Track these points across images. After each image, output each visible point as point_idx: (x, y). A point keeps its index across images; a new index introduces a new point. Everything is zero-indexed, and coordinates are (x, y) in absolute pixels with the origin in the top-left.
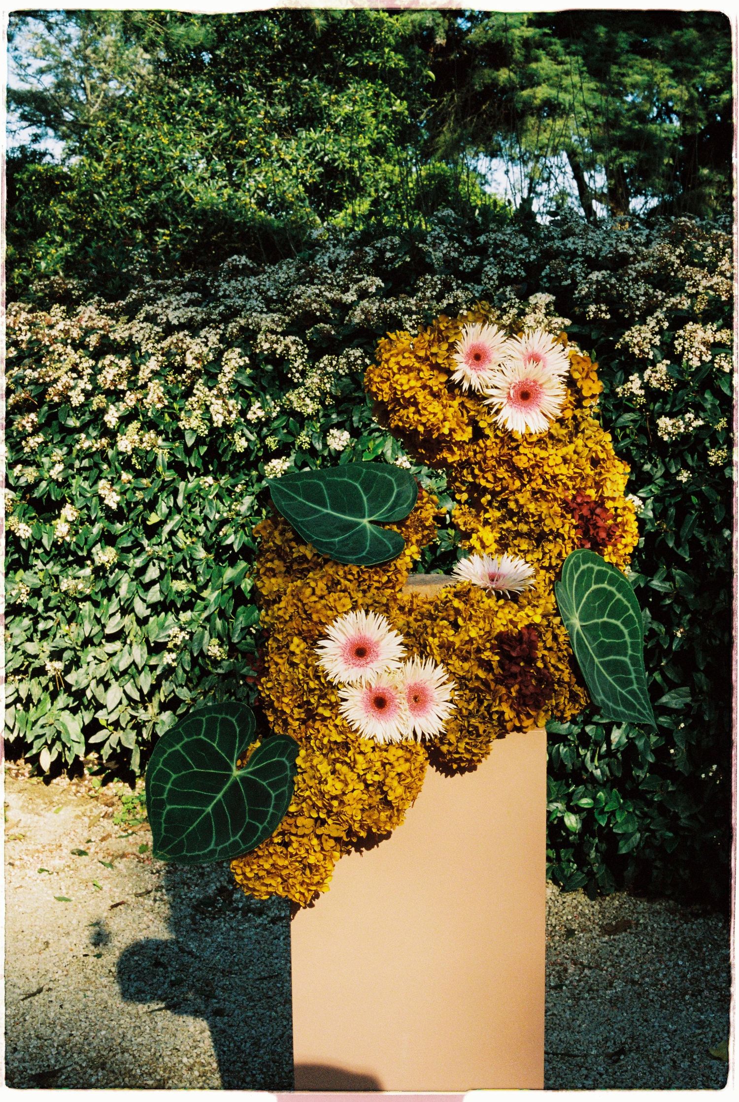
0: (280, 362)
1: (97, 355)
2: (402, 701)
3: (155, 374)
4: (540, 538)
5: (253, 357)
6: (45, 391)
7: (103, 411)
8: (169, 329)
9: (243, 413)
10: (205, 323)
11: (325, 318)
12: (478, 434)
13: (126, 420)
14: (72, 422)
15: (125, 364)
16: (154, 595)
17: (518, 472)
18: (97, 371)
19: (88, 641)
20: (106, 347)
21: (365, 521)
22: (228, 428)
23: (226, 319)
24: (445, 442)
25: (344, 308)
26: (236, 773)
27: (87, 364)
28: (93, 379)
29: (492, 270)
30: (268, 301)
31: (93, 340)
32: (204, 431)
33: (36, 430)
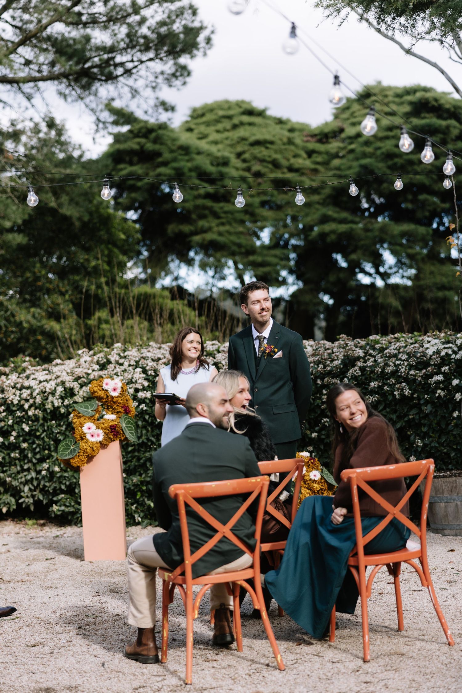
0: (72, 389)
1: (20, 390)
2: (96, 436)
3: (38, 394)
4: (118, 413)
5: (65, 388)
6: (6, 401)
7: (23, 405)
8: (41, 382)
9: (62, 403)
10: (50, 380)
11: (84, 377)
12: (107, 397)
13: (30, 407)
14: (14, 409)
15: (29, 392)
16: (38, 456)
17: (114, 402)
18: (21, 394)
19: (18, 473)
20: (22, 388)
21: (90, 410)
22: (59, 408)
23: (56, 378)
24: (102, 398)
25: (88, 374)
26: (72, 448)
27: (18, 392)
28: (20, 396)
29: (126, 364)
30: (68, 373)
31: (19, 386)
32: (52, 408)
33: (4, 411)
